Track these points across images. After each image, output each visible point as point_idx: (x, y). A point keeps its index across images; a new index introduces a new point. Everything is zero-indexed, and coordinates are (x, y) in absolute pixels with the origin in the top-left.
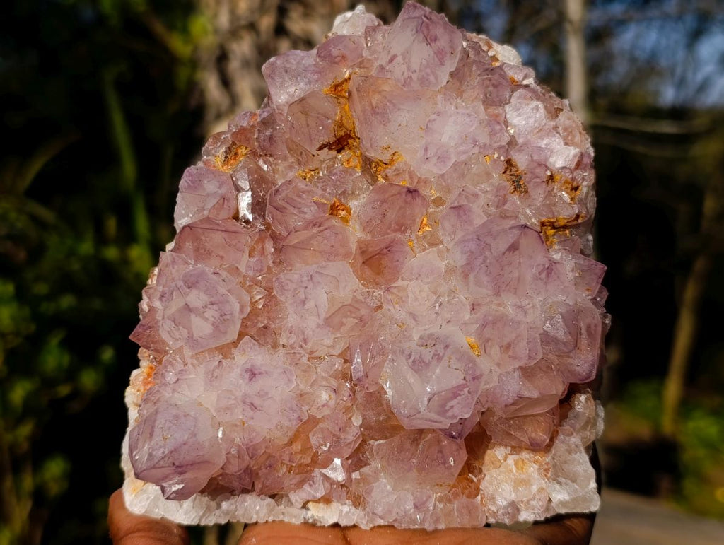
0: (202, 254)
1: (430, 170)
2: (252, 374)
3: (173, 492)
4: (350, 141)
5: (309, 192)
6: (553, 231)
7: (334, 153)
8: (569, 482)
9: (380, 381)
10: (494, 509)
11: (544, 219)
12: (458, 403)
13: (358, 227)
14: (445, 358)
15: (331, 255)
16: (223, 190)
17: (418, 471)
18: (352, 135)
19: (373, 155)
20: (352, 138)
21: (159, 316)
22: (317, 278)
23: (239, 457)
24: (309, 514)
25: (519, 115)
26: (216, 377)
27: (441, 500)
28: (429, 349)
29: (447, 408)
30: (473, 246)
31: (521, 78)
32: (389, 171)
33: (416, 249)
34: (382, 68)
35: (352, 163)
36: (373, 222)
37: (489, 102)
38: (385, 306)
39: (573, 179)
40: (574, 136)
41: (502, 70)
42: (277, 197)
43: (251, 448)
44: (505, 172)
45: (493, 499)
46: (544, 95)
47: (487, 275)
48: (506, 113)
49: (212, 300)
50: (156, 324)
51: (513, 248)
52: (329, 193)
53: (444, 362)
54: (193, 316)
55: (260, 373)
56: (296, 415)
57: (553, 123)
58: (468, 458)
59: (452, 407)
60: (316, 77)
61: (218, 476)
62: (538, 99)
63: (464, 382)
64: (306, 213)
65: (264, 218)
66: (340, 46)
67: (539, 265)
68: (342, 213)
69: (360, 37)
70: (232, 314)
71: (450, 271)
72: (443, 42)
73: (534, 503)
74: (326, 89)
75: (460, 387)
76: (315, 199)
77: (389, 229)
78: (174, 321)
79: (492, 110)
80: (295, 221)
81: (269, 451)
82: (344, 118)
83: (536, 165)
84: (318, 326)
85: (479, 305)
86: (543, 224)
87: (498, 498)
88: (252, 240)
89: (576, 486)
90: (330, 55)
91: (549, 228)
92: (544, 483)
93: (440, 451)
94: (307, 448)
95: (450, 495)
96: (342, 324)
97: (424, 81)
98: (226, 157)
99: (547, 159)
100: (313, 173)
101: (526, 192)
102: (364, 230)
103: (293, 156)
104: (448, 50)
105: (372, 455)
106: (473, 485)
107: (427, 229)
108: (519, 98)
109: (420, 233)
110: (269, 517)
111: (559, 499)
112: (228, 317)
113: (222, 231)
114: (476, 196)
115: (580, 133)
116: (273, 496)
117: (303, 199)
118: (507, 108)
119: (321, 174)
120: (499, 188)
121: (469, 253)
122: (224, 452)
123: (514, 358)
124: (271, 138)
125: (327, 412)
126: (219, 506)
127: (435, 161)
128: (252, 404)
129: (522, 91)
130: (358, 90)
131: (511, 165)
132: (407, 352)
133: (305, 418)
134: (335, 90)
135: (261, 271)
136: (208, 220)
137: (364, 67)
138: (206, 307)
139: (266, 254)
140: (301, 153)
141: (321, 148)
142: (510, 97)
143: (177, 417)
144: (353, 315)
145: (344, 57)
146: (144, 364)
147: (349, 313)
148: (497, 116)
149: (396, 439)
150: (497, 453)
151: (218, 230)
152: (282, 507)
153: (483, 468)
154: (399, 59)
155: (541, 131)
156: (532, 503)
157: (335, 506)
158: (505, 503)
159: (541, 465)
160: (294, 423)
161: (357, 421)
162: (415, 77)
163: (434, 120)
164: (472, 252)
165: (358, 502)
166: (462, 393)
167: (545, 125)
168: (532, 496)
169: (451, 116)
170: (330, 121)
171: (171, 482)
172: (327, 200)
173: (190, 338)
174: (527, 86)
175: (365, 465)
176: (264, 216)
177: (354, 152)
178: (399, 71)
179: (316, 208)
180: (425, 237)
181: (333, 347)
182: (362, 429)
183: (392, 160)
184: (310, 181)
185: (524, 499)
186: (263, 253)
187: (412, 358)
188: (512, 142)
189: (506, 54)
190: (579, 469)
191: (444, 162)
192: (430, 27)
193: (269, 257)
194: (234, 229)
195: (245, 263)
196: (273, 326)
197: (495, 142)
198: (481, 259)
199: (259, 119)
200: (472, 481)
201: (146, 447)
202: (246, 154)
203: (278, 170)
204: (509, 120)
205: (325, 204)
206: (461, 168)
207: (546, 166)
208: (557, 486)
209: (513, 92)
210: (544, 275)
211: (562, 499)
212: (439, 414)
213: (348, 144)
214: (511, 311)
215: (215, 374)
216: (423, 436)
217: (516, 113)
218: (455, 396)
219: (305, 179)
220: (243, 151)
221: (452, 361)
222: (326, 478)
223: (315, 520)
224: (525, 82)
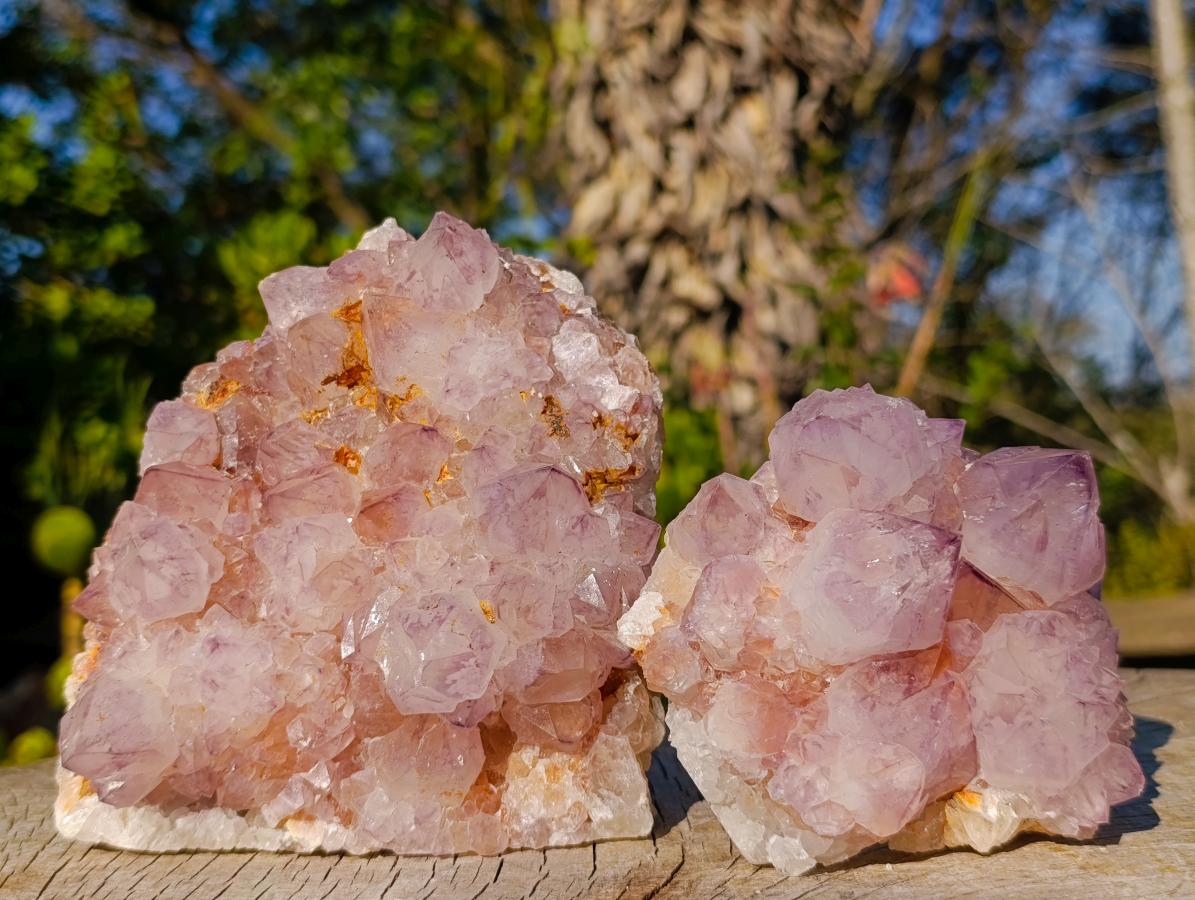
0: (167, 504)
1: (453, 406)
2: (216, 645)
3: (111, 792)
4: (363, 374)
5: (311, 435)
6: (604, 485)
7: (344, 389)
8: (613, 795)
9: (376, 658)
10: (517, 828)
11: (590, 469)
12: (463, 678)
13: (365, 476)
14: (448, 621)
15: (328, 505)
16: (202, 430)
17: (418, 771)
18: (365, 366)
19: (388, 390)
20: (365, 370)
21: (108, 579)
22: (305, 531)
23: (196, 751)
24: (287, 836)
25: (567, 349)
26: (172, 650)
27: (451, 816)
28: (430, 611)
29: (448, 682)
30: (494, 493)
31: (575, 307)
32: (405, 408)
33: (433, 502)
34: (400, 286)
35: (366, 402)
36: (382, 467)
37: (530, 331)
38: (389, 568)
39: (628, 424)
40: (635, 376)
41: (553, 297)
42: (269, 441)
43: (211, 741)
44: (544, 412)
45: (516, 816)
46: (603, 327)
47: (508, 526)
48: (552, 345)
49: (174, 554)
50: (105, 588)
51: (540, 494)
52: (337, 438)
53: (446, 627)
54: (146, 571)
55: (225, 645)
56: (268, 698)
57: (609, 360)
58: (486, 760)
59: (455, 681)
60: (323, 297)
61: (170, 777)
62: (592, 331)
63: (469, 650)
64: (303, 459)
65: (253, 468)
66: (357, 263)
67: (573, 518)
68: (352, 463)
69: (383, 253)
70: (196, 574)
71: (468, 525)
72: (472, 258)
73: (567, 820)
74: (336, 310)
75: (466, 657)
76: (317, 443)
77: (400, 475)
78: (125, 581)
79: (535, 341)
80: (289, 468)
81: (235, 746)
82: (355, 346)
83: (581, 404)
84: (303, 589)
85: (499, 564)
86: (589, 476)
87: (523, 814)
88: (233, 491)
89: (621, 801)
90: (343, 273)
91: (599, 481)
92: (581, 796)
93: (446, 746)
94: (282, 743)
95: (463, 808)
96: (333, 588)
97: (447, 302)
98: (211, 394)
99: (598, 400)
100: (319, 415)
101: (567, 435)
102: (371, 478)
103: (296, 394)
104: (479, 269)
105: (367, 757)
106: (492, 798)
107: (449, 477)
108: (569, 329)
109: (440, 483)
110: (237, 842)
111: (601, 818)
112: (192, 577)
113: (195, 477)
114: (506, 437)
115: (645, 374)
116: (242, 813)
117: (303, 443)
118: (555, 340)
119: (329, 416)
120: (535, 429)
121: (488, 502)
122: (177, 744)
123: (536, 625)
124: (268, 373)
125: (309, 698)
126: (173, 825)
127: (458, 396)
128: (213, 681)
129: (573, 321)
130: (370, 312)
131: (552, 404)
132: (404, 616)
133: (280, 706)
134: (347, 313)
135: (243, 529)
136: (180, 464)
137: (382, 287)
138: (163, 561)
139: (251, 509)
140: (305, 390)
141: (327, 381)
142: (559, 328)
143: (118, 694)
144: (346, 576)
145: (360, 275)
146: (91, 644)
147: (340, 573)
148: (540, 347)
149: (394, 735)
150: (525, 756)
151: (189, 476)
152: (255, 828)
153: (506, 776)
154: (418, 276)
155: (594, 368)
156: (564, 820)
157: (319, 824)
158: (532, 821)
159: (577, 772)
160: (267, 708)
161: (348, 713)
162: (437, 296)
163: (460, 347)
164: (492, 499)
165: (347, 819)
166: (466, 664)
167: (599, 360)
168: (566, 812)
169: (481, 344)
170: (337, 348)
171: (107, 778)
172: (331, 444)
173: (144, 600)
174: (581, 316)
175: (358, 770)
176: (253, 465)
177: (369, 389)
178: (418, 289)
179: (317, 453)
180: (444, 486)
181: (322, 619)
182: (354, 723)
183: (409, 396)
184: (315, 425)
185: (556, 816)
186: (246, 508)
187: (410, 621)
188: (558, 379)
189: (564, 281)
190: (625, 778)
191: (469, 396)
192: (455, 240)
193: (255, 513)
194: (211, 476)
195: (221, 518)
196: (251, 596)
197: (535, 377)
198: (501, 508)
199: (256, 350)
200: (492, 792)
201: (77, 735)
202: (237, 390)
203: (276, 410)
204: (556, 354)
205: (330, 450)
206: (490, 404)
207: (593, 406)
208: (598, 801)
209: (562, 321)
210: (578, 529)
211: (604, 818)
212: (438, 689)
213: (361, 378)
214: (537, 573)
215: (171, 645)
216: (427, 725)
217: (564, 346)
218: (458, 667)
219: (310, 422)
220: (233, 387)
221: (456, 626)
222: (307, 784)
223: (293, 844)
224: (579, 312)
